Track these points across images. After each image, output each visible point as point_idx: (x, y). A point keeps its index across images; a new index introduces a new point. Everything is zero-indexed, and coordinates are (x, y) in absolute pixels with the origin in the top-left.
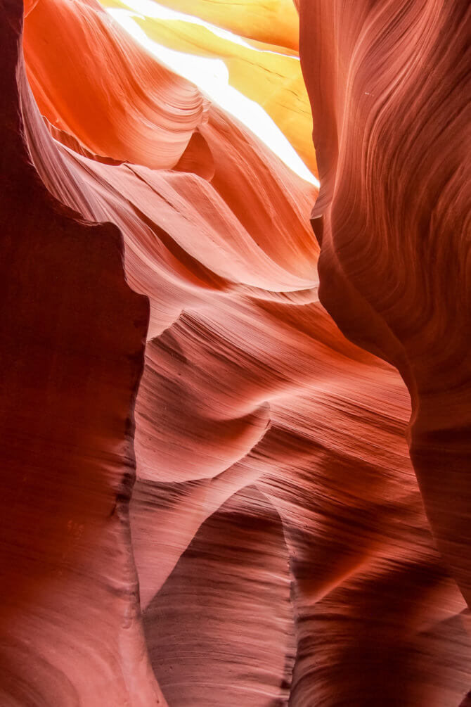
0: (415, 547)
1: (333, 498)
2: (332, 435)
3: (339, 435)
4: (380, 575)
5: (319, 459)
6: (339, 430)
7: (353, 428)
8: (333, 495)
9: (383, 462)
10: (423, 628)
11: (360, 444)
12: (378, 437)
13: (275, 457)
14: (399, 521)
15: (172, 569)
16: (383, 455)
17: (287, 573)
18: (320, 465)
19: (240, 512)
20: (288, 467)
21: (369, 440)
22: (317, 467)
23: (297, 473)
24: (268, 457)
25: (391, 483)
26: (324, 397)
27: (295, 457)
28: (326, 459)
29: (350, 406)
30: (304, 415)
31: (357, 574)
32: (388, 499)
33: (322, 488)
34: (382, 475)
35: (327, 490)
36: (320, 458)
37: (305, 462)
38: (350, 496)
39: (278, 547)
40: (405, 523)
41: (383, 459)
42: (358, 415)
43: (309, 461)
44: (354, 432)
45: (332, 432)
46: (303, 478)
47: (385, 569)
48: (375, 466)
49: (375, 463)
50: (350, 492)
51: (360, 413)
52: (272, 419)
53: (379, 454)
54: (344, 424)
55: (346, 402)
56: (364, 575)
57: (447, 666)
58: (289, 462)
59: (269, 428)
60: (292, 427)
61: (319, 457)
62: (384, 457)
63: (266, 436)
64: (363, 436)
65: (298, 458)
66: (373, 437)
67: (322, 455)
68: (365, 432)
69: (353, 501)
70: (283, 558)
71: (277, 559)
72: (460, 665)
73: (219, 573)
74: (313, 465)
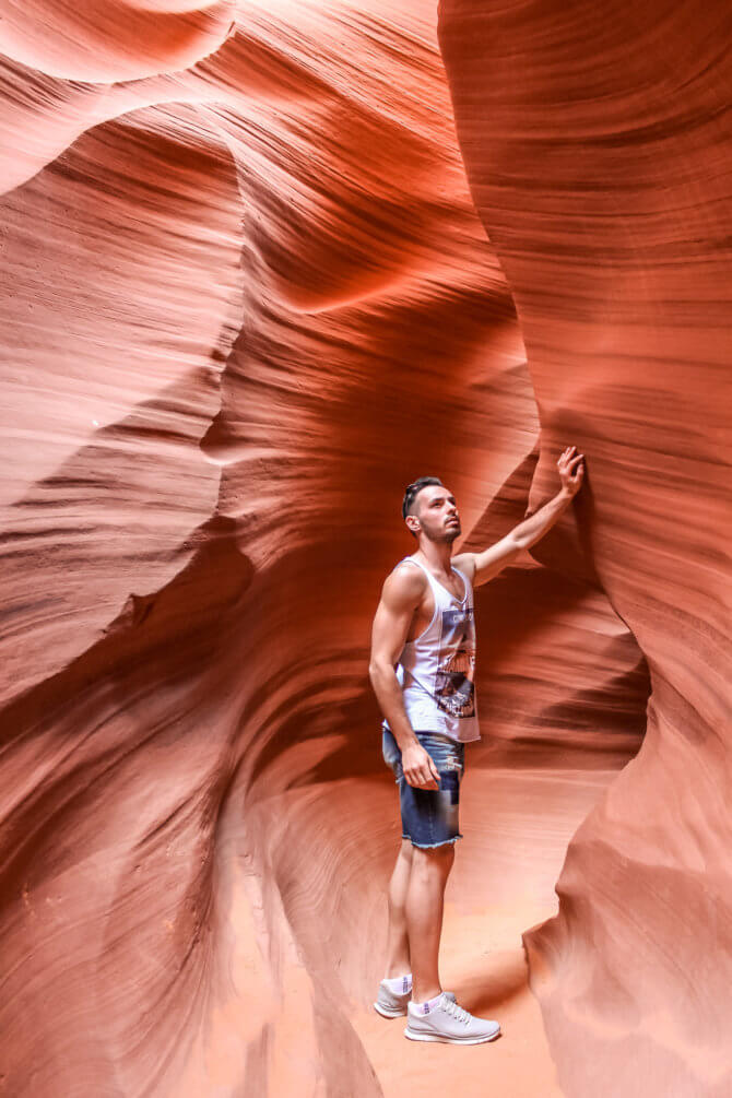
0: (478, 269)
1: (347, 177)
2: (352, 76)
3: (366, 79)
4: (420, 302)
5: (326, 110)
6: (367, 71)
7: (394, 73)
8: (346, 173)
9: (442, 136)
10: (479, 379)
11: (403, 100)
12: (437, 94)
13: (243, 87)
14: (458, 230)
15: (27, 179)
16: (441, 124)
17: (238, 233)
18: (327, 120)
19: (159, 133)
20: (267, 108)
21: (420, 96)
22: (321, 121)
23: (283, 121)
24: (229, 84)
25: (451, 172)
26: (345, 12)
27: (281, 97)
28: (340, 113)
29: (389, 33)
30: (303, 32)
31: (385, 296)
32: (442, 194)
33: (330, 157)
34: (435, 156)
35: (337, 161)
36: (329, 108)
37: (301, 109)
38: (379, 181)
39: (227, 198)
40: (467, 233)
41: (442, 132)
42: (405, 52)
43: (307, 109)
44: (394, 79)
45: (356, 73)
46: (293, 132)
47: (429, 296)
48: (428, 140)
49: (426, 136)
50: (379, 175)
51: (409, 49)
52: (237, 21)
53: (437, 123)
54: (377, 63)
55: (384, 27)
56: (393, 299)
57: (507, 425)
58: (267, 101)
59: (232, 35)
60: (276, 44)
61: (325, 106)
62: (441, 128)
63: (226, 46)
64: (410, 90)
65: (287, 99)
66: (430, 94)
67: (331, 104)
68: (413, 83)
69: (384, 189)
70: (234, 213)
71: (223, 214)
72: (523, 424)
73: (120, 214)
74: (314, 117)
